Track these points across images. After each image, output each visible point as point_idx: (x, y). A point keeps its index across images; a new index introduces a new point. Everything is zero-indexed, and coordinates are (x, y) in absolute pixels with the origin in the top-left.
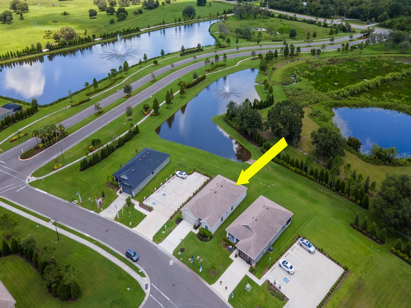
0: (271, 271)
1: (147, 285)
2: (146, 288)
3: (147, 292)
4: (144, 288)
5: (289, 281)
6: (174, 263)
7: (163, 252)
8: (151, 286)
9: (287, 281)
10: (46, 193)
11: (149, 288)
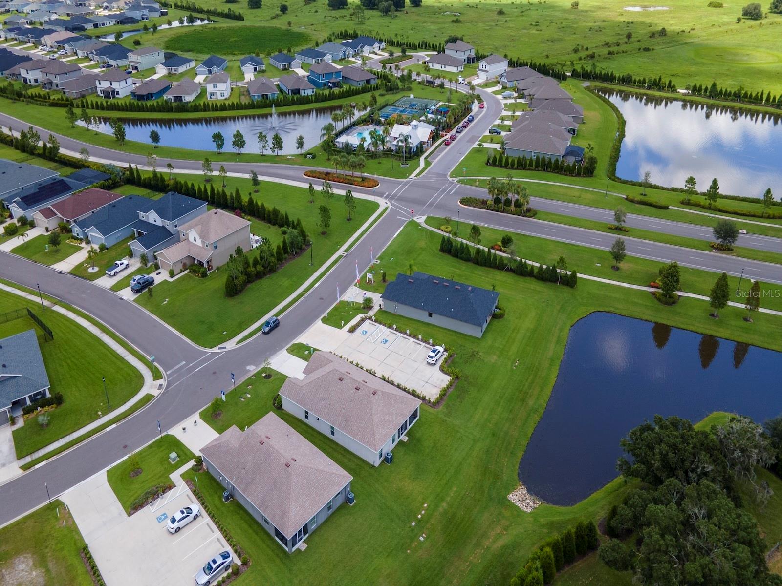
0: (187, 495)
1: (225, 348)
2: (219, 348)
3: (216, 350)
4: (220, 346)
5: (159, 522)
6: (249, 371)
7: (271, 357)
8: (222, 352)
9: (160, 518)
10: (395, 236)
11: (220, 351)
